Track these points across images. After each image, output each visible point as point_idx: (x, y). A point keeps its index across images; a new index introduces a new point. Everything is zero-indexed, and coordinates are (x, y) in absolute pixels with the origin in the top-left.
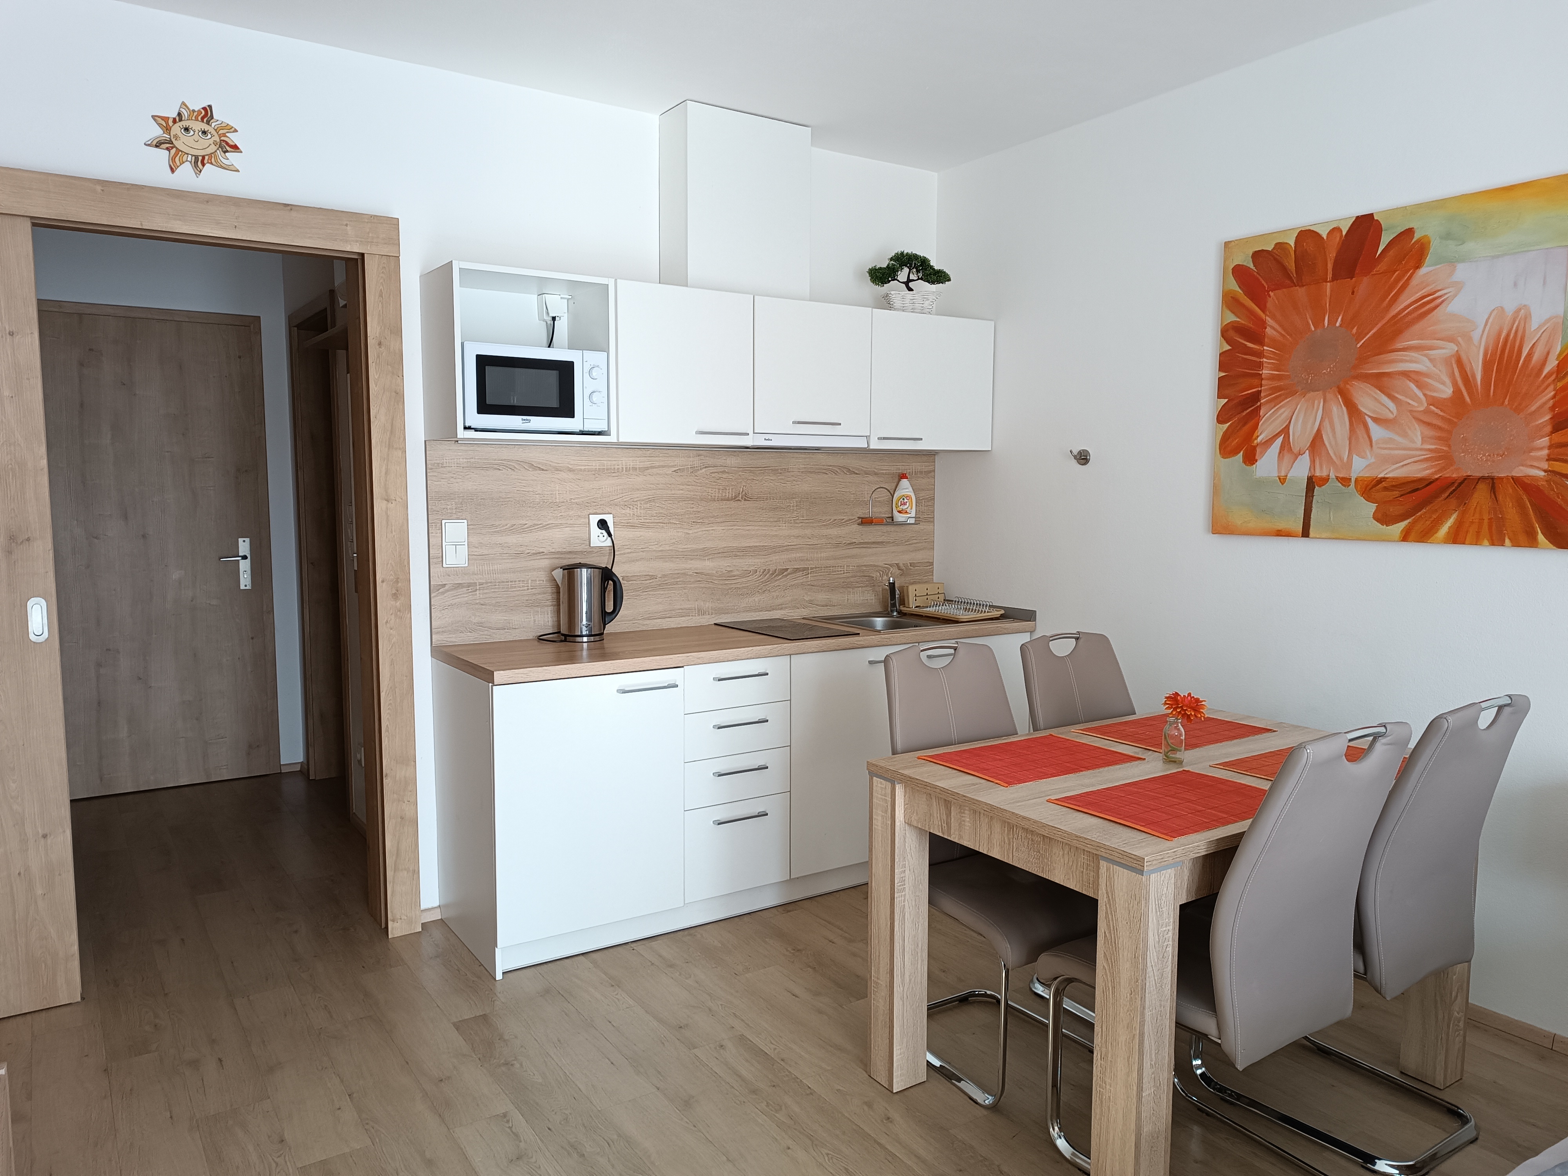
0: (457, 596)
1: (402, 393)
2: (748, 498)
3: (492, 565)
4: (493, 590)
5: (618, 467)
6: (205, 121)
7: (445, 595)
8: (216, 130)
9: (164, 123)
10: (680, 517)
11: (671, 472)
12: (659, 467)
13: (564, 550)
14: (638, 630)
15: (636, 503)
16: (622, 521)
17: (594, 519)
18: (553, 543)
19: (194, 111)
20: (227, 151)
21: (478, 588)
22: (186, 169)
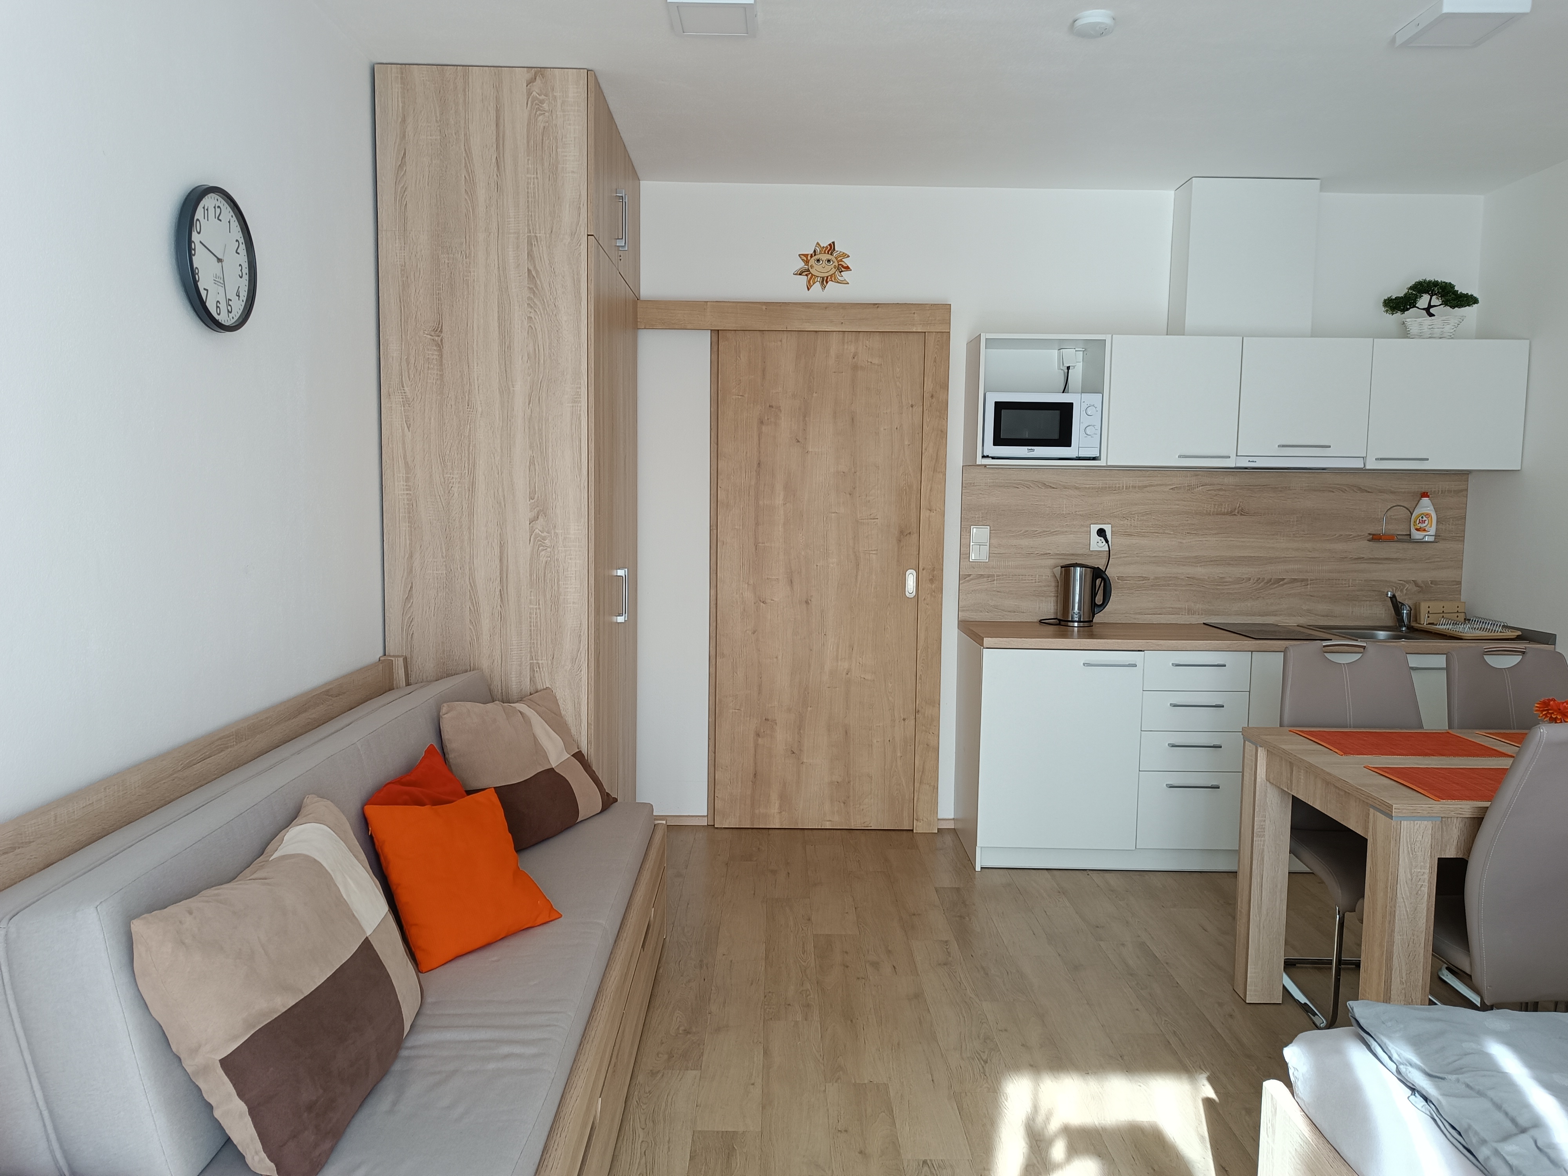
0: (979, 584)
1: (946, 431)
2: (1244, 513)
3: (1008, 562)
4: (1007, 581)
5: (1119, 485)
6: (830, 253)
7: (970, 582)
8: (836, 258)
9: (805, 258)
10: (1175, 528)
11: (1168, 490)
12: (1157, 485)
13: (1068, 553)
14: (1129, 622)
15: (1134, 516)
16: (1120, 530)
17: (1095, 528)
18: (1059, 546)
19: (823, 247)
20: (842, 271)
21: (995, 579)
22: (817, 285)
